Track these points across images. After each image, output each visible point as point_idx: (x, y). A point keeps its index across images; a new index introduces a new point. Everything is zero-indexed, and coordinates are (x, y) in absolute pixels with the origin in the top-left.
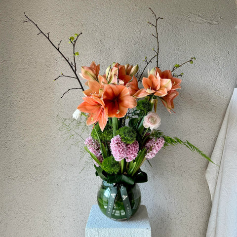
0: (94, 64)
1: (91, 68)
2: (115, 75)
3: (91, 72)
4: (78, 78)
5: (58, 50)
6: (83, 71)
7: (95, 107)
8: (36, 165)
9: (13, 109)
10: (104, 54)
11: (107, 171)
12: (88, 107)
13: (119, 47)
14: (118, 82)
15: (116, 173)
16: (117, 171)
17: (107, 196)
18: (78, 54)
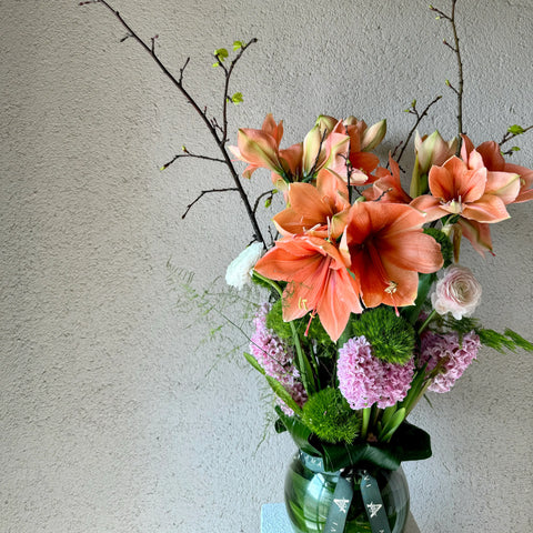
0: (271, 122)
1: (263, 134)
2: (338, 154)
3: (264, 144)
4: (228, 162)
5: (179, 85)
6: (243, 140)
7: (306, 262)
8: (99, 385)
9: (38, 235)
10: (282, 89)
11: (322, 435)
12: (285, 264)
13: (323, 70)
14: (349, 175)
15: (349, 441)
16: (354, 435)
17: (316, 497)
18: (239, 97)
